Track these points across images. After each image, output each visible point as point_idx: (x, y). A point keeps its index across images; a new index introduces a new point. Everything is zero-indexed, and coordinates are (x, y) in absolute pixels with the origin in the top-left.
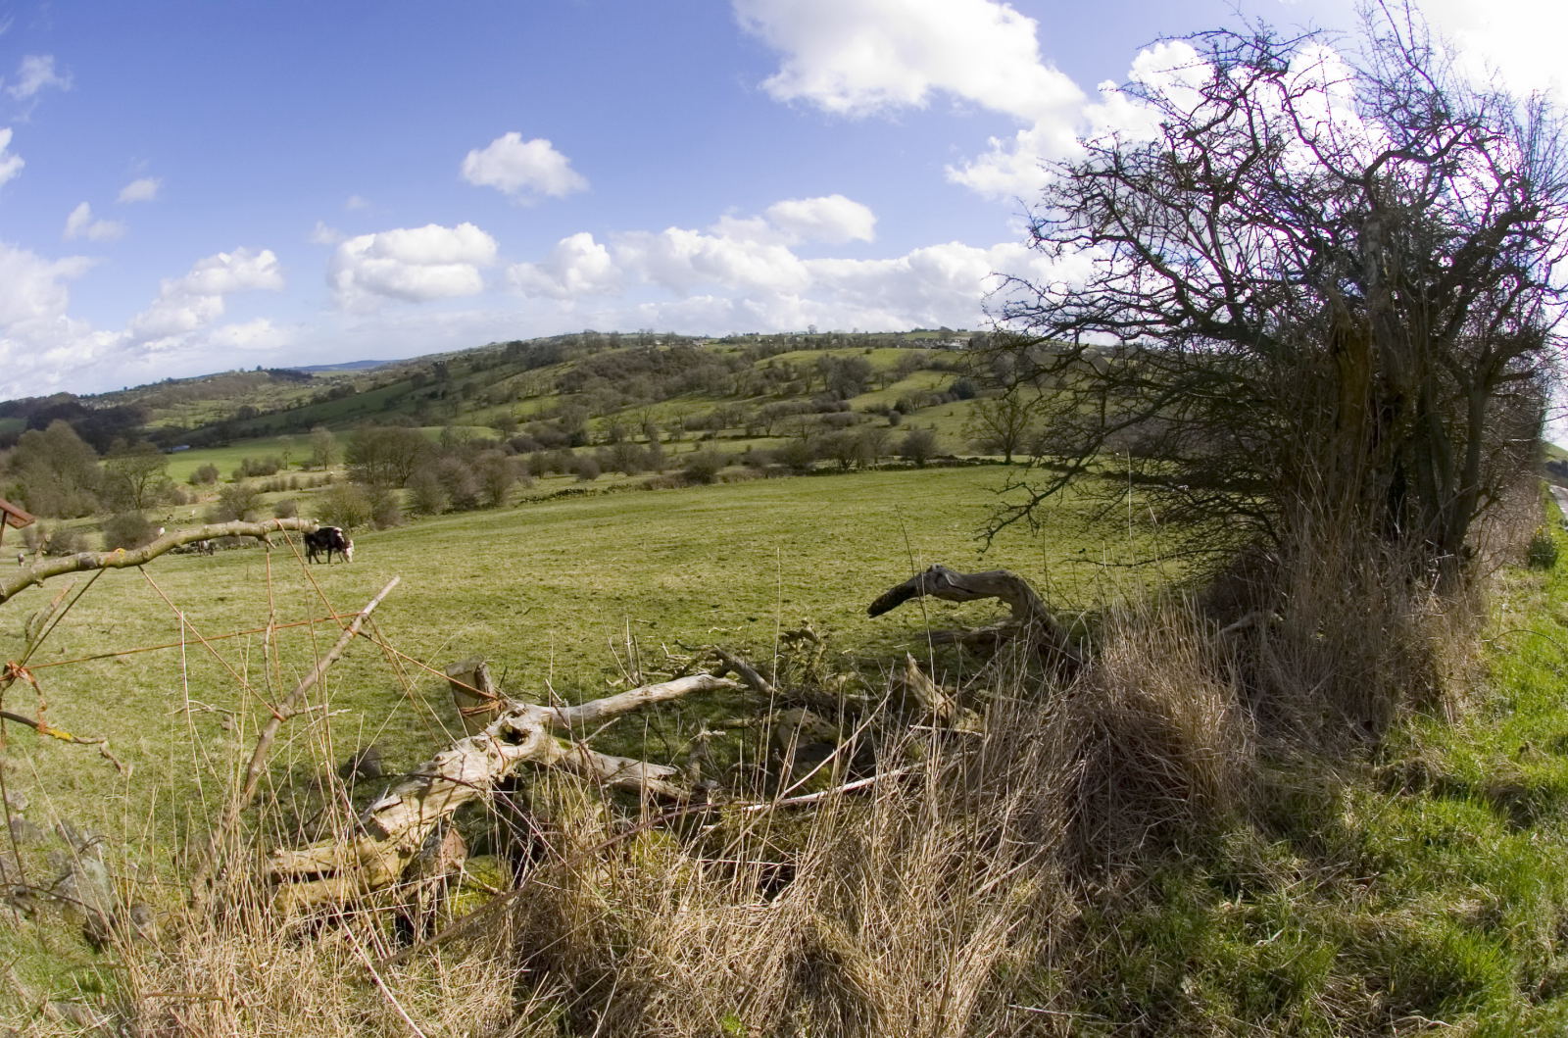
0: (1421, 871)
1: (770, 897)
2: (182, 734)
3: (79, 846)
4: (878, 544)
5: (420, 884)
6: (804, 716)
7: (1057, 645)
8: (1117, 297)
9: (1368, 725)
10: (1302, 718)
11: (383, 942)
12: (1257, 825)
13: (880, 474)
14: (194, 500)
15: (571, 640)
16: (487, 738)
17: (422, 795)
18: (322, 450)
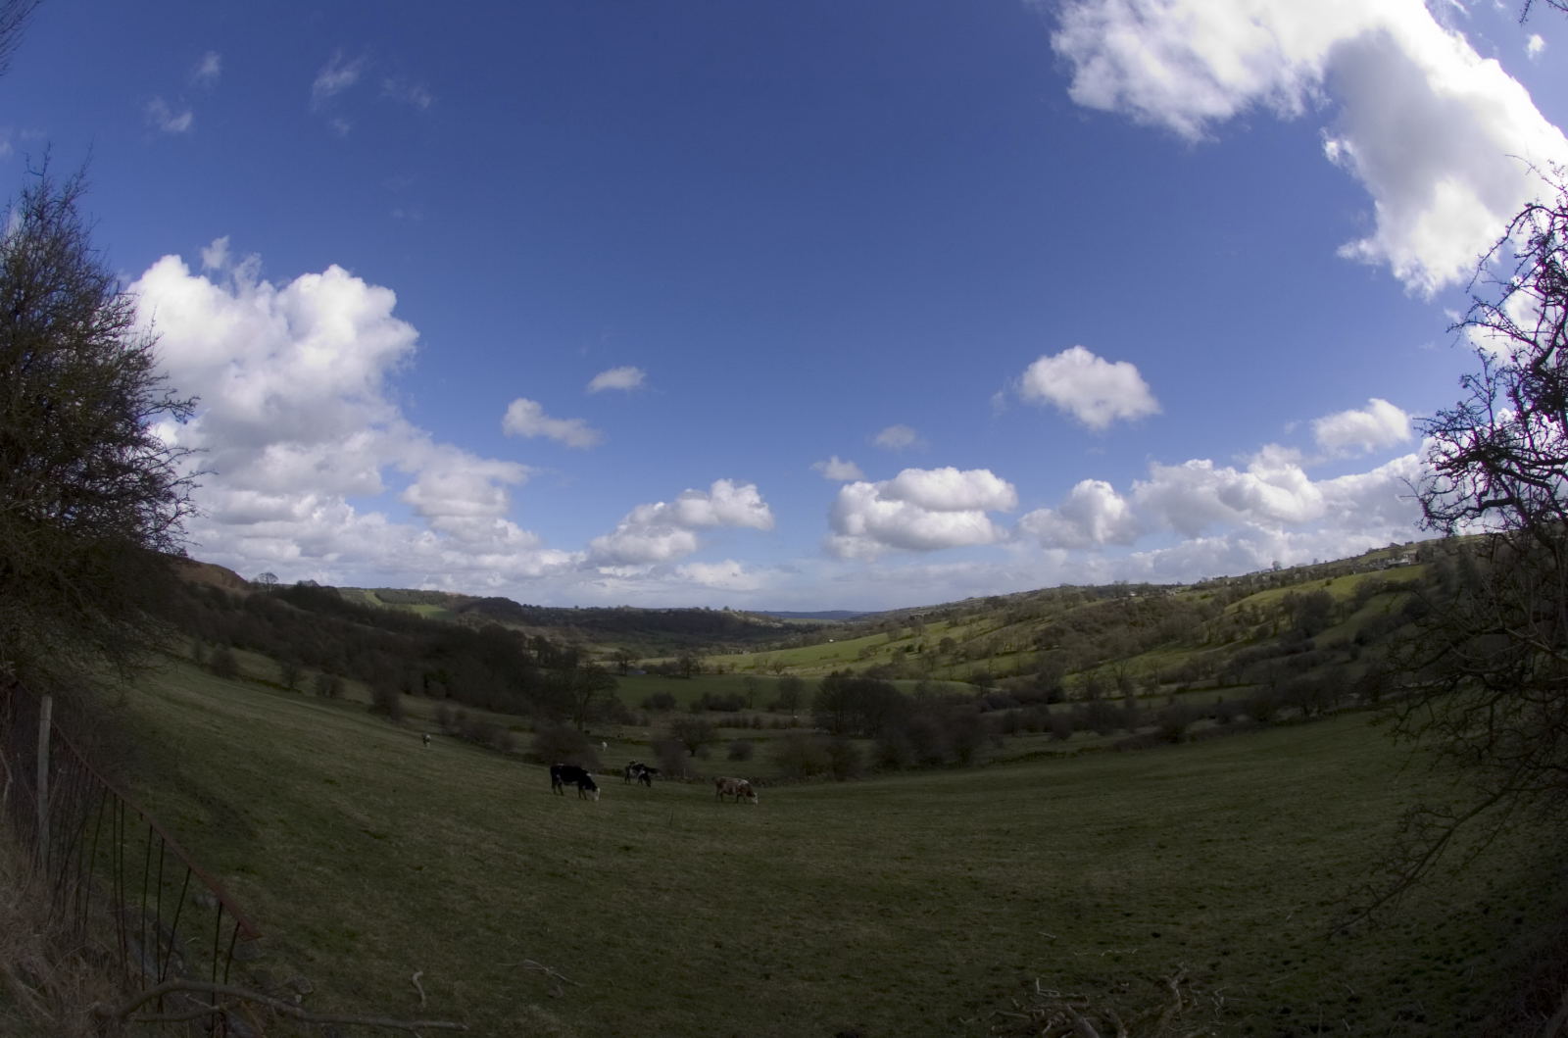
18: (790, 694)
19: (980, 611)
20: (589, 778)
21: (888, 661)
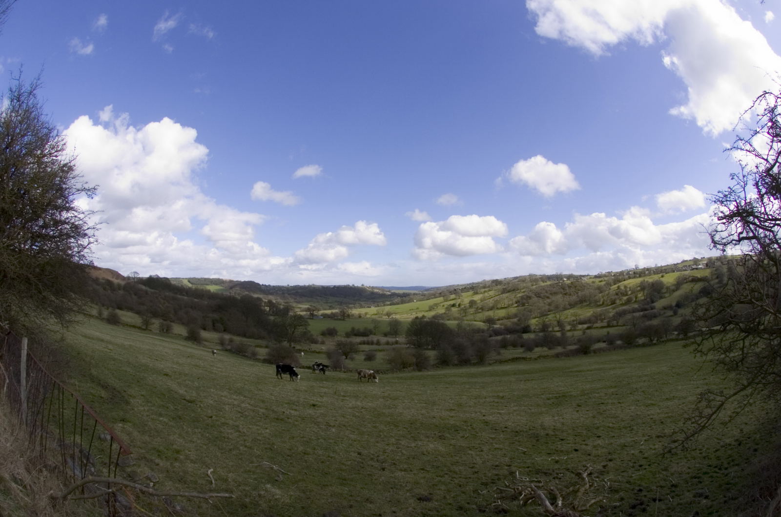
18: (394, 328)
19: (489, 287)
20: (294, 371)
21: (443, 311)
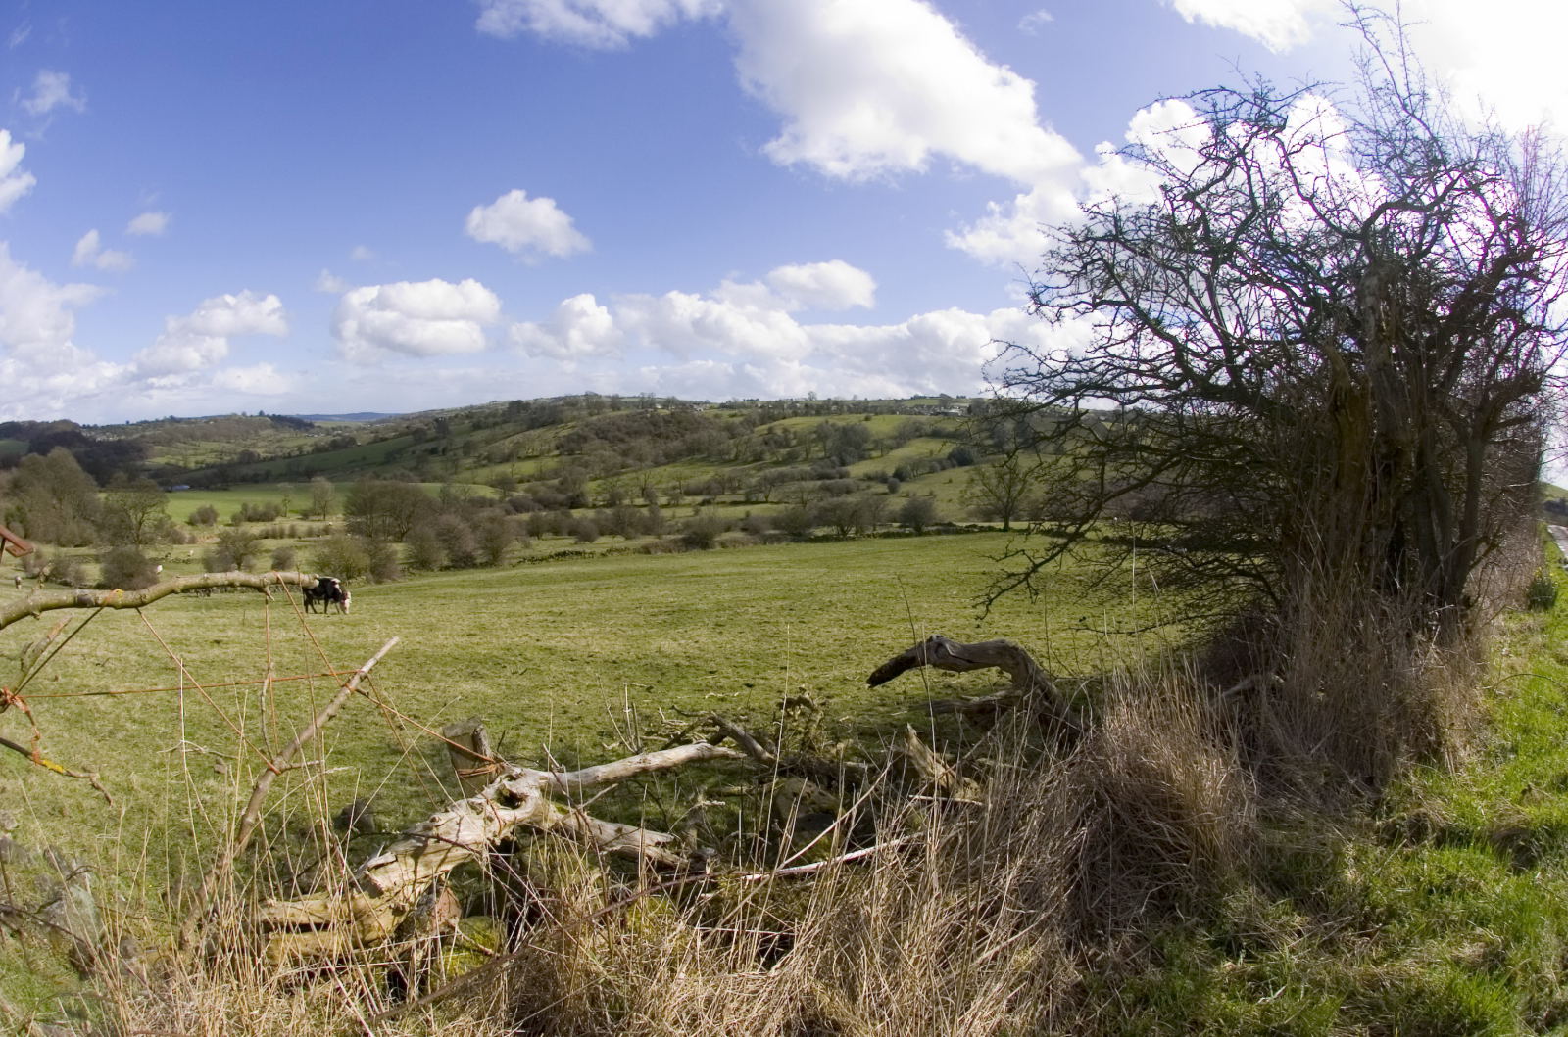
0: (1425, 920)
1: (768, 965)
2: (174, 773)
3: (67, 873)
4: (876, 611)
5: (413, 942)
6: (804, 786)
7: (1058, 714)
8: (1117, 363)
9: (1370, 781)
10: (1303, 777)
11: (375, 996)
12: (1258, 885)
13: (878, 540)
14: (193, 541)
15: (567, 702)
16: (483, 801)
17: (417, 854)
18: (321, 500)
19: (503, 415)
21: (413, 464)
